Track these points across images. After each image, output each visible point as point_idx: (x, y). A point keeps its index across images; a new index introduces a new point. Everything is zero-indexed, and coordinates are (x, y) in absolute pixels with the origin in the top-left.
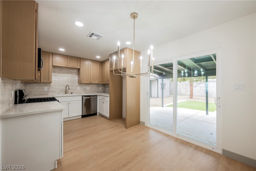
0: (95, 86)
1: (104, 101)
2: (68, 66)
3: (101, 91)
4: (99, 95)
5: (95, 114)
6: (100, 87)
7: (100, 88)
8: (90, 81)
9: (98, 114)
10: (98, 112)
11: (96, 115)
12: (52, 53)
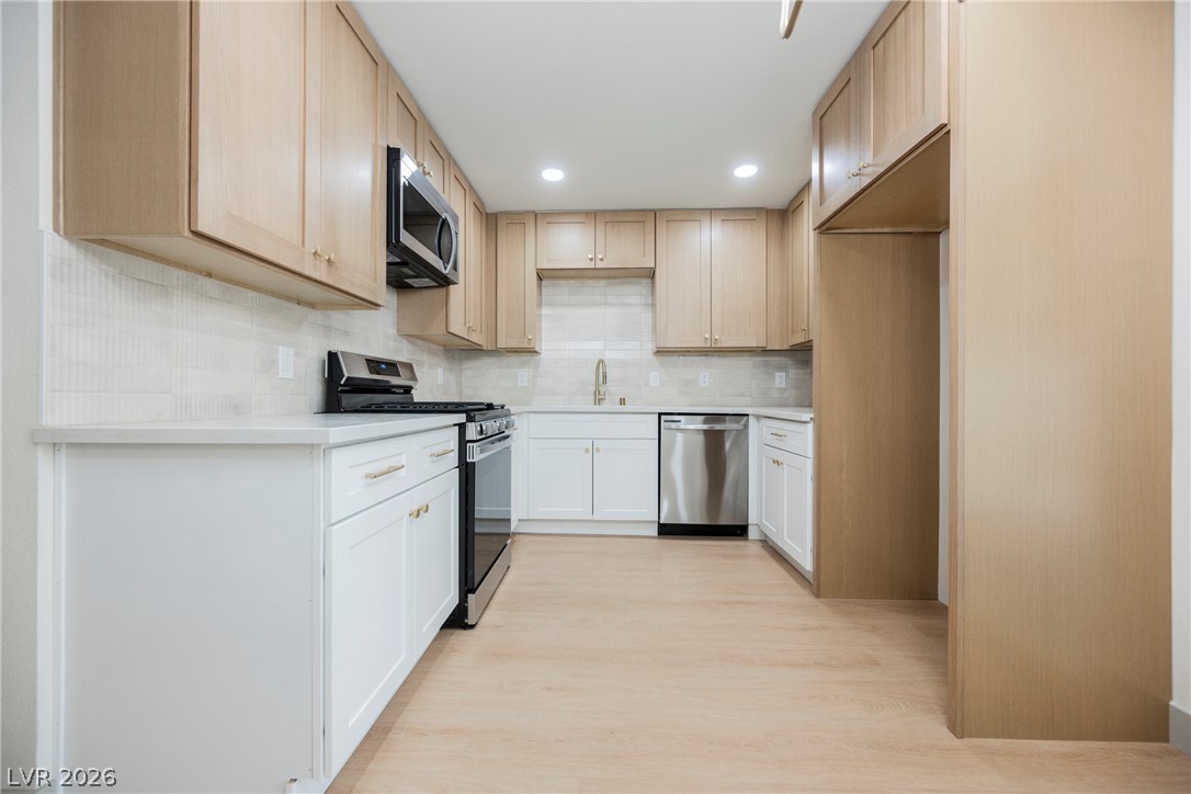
0: (746, 363)
1: (779, 456)
2: (600, 265)
3: (786, 395)
4: (758, 417)
5: (739, 531)
6: (777, 374)
7: (780, 379)
8: (707, 336)
9: (753, 533)
10: (752, 519)
11: (741, 535)
12: (530, 212)
